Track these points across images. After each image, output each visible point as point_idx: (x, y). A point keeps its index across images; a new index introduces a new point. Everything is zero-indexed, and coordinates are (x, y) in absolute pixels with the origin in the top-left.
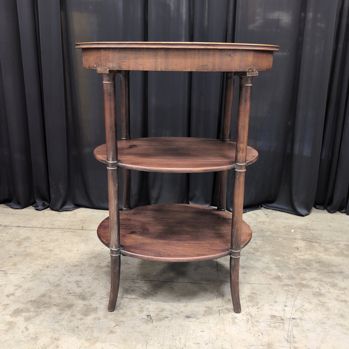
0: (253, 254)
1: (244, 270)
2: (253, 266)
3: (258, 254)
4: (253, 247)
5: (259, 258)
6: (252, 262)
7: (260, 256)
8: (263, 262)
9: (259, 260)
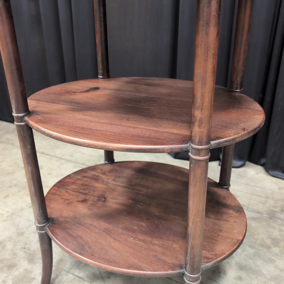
0: (268, 248)
1: (242, 272)
2: (257, 269)
3: (276, 250)
4: (273, 237)
5: (273, 258)
6: (259, 262)
7: (277, 255)
8: (276, 267)
9: (271, 261)
